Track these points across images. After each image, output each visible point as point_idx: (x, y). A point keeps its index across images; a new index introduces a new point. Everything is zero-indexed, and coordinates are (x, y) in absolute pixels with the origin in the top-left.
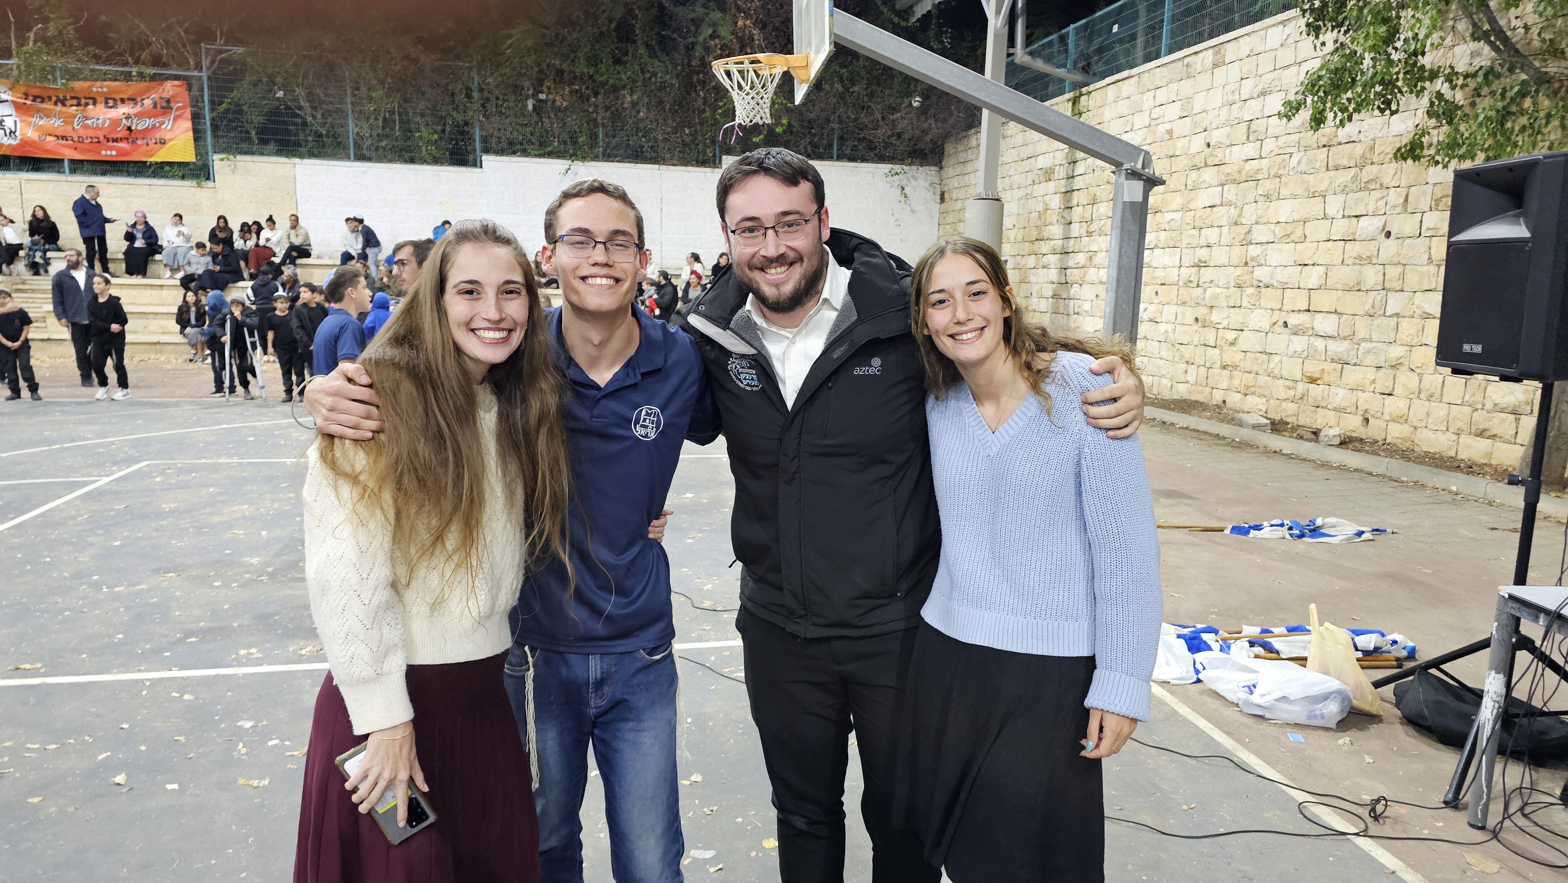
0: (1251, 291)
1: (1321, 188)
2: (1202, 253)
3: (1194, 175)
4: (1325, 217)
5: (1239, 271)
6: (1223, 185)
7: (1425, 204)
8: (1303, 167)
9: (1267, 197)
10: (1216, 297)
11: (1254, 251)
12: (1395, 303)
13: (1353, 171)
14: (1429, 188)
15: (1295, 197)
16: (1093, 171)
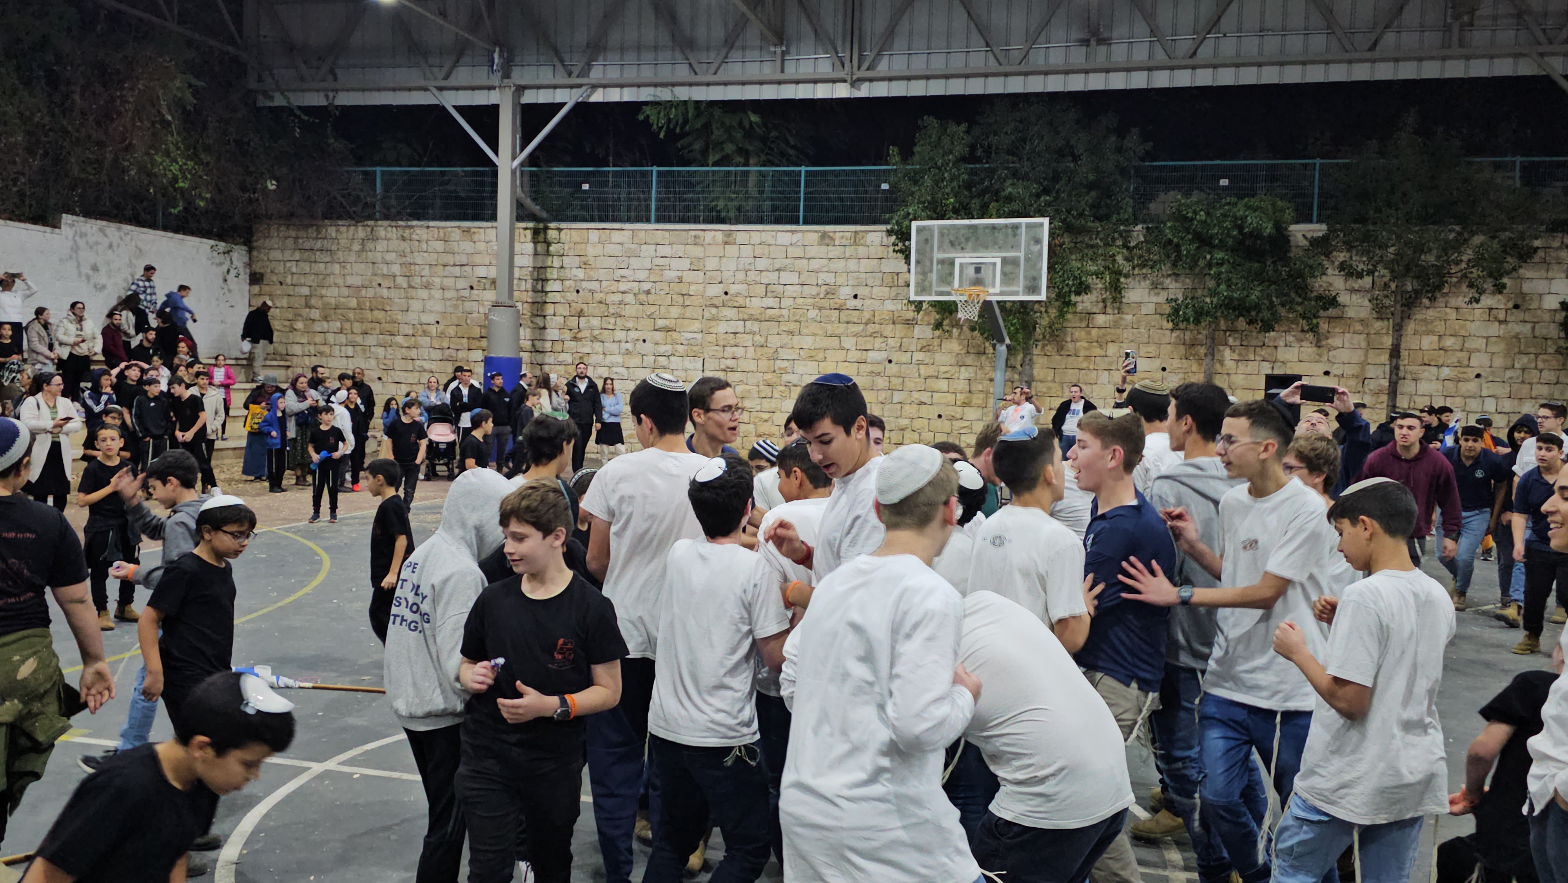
0: (782, 388)
1: (837, 332)
2: (730, 363)
3: (714, 311)
4: (842, 348)
5: (768, 377)
6: (744, 320)
7: (913, 348)
8: (818, 319)
9: (791, 333)
10: (749, 391)
11: (779, 363)
12: (897, 397)
13: (862, 327)
14: (915, 341)
15: (815, 335)
16: (578, 292)
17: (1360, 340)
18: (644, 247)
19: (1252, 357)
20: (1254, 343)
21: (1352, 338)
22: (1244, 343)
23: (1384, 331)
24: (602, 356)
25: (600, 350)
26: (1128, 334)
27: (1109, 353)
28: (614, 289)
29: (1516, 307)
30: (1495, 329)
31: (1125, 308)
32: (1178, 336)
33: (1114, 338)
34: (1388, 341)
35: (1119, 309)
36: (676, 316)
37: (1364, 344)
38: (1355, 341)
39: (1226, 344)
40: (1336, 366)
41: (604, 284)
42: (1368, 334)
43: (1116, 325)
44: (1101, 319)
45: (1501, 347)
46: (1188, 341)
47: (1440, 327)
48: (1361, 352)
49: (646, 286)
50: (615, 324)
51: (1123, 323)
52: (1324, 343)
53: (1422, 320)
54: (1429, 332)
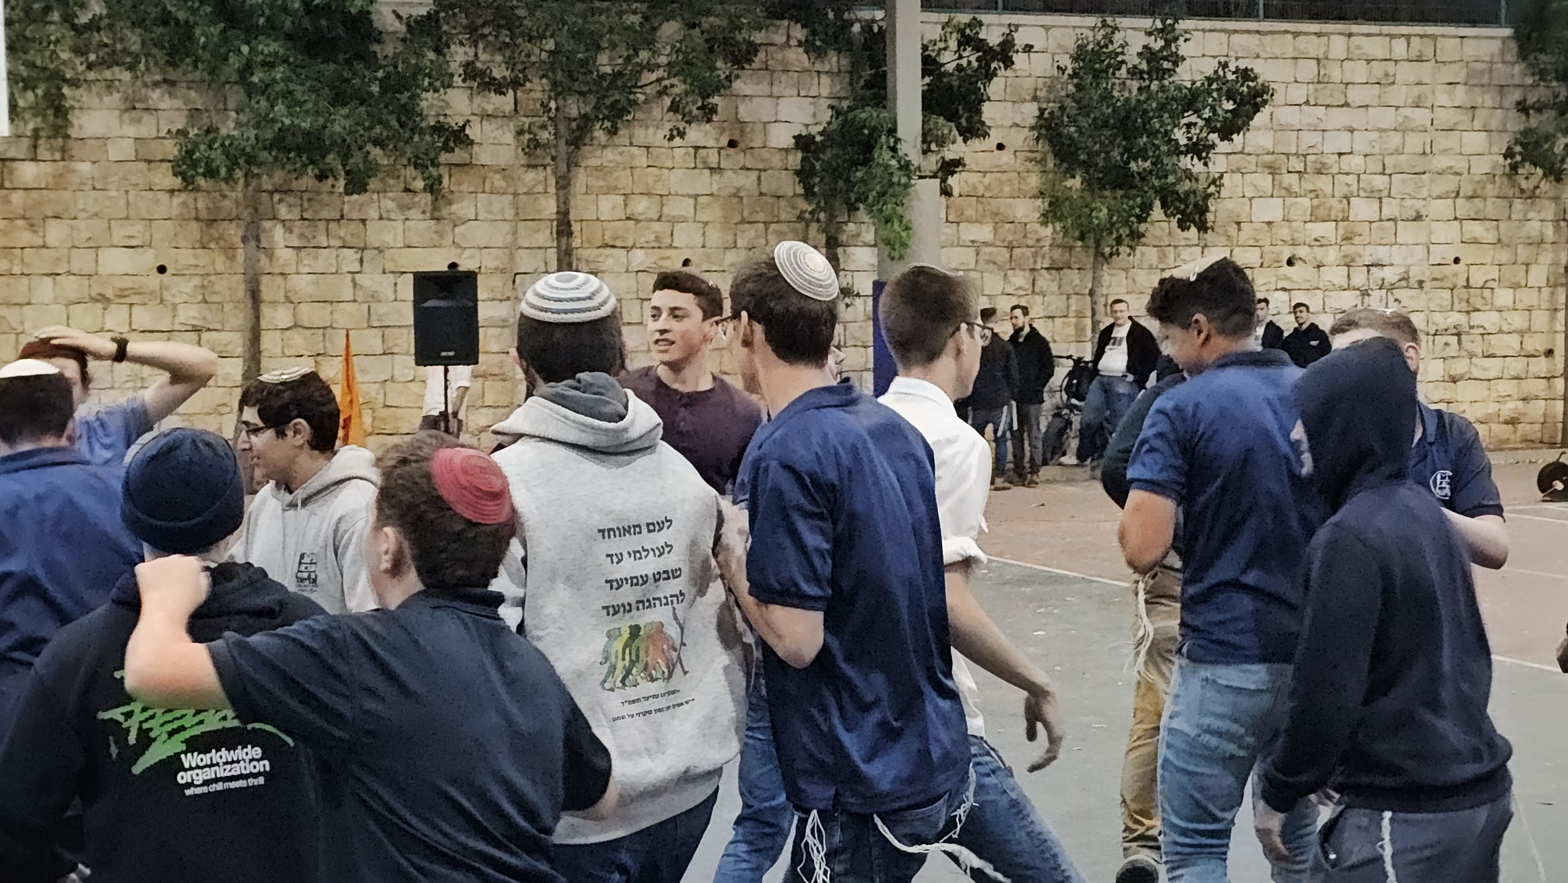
17: (502, 204)
19: (323, 240)
20: (325, 214)
21: (490, 203)
22: (306, 215)
23: (540, 188)
26: (86, 201)
27: (51, 240)
29: (732, 144)
30: (704, 182)
31: (75, 149)
32: (184, 204)
33: (59, 209)
34: (549, 207)
35: (63, 150)
37: (509, 214)
38: (496, 206)
39: (274, 218)
40: (467, 253)
42: (515, 194)
43: (59, 182)
44: (28, 172)
45: (713, 213)
46: (204, 215)
47: (625, 181)
48: (506, 227)
51: (74, 179)
52: (445, 212)
53: (597, 168)
54: (610, 190)
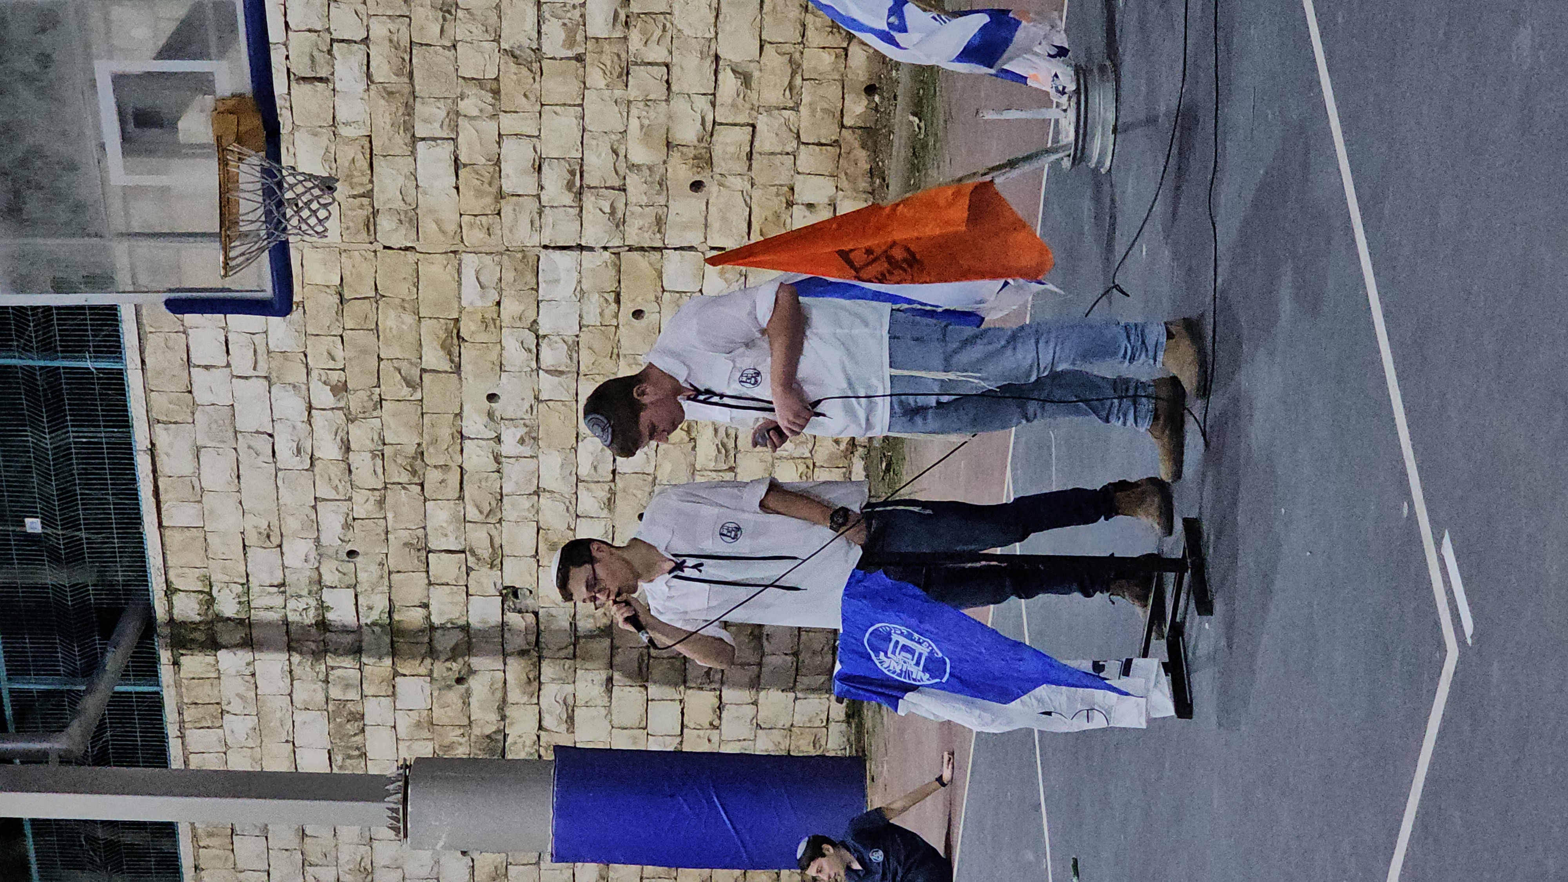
16: (352, 554)
18: (201, 396)
24: (545, 501)
25: (526, 503)
28: (335, 472)
36: (409, 319)
41: (324, 491)
49: (323, 396)
50: (445, 467)
